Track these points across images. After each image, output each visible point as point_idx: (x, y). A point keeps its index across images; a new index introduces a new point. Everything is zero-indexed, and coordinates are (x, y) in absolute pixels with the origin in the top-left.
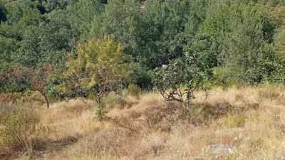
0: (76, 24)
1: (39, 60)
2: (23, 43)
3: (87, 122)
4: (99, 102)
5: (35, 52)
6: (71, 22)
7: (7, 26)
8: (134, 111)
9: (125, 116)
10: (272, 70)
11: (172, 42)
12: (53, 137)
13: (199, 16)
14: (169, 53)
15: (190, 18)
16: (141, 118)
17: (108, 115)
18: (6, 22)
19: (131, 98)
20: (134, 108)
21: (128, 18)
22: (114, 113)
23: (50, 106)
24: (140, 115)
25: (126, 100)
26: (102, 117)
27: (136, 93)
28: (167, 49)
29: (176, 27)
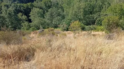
6: (58, 2)
18: (36, 2)
21: (81, 9)
28: (93, 18)
29: (100, 7)
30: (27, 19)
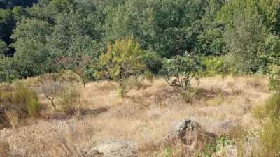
0: (100, 6)
1: (71, 44)
2: (56, 28)
3: (113, 99)
4: (121, 85)
5: (66, 36)
6: (95, 4)
7: (38, 8)
8: (147, 92)
9: (140, 95)
10: (268, 62)
11: (189, 28)
12: (91, 107)
14: (185, 39)
15: (211, 2)
16: (152, 97)
17: (128, 94)
18: (38, 5)
19: (146, 82)
20: (147, 89)
21: (148, 9)
22: (133, 92)
23: (86, 86)
24: (151, 95)
25: (142, 83)
26: (123, 95)
27: (150, 78)
28: (185, 35)
29: (196, 11)
30: (7, 49)
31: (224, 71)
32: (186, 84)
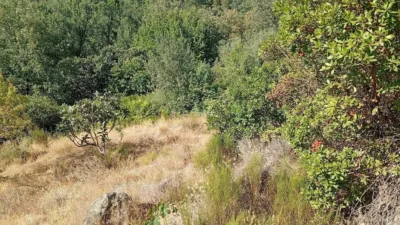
8: (39, 164)
9: (27, 172)
10: (203, 96)
11: (97, 58)
13: (135, 18)
14: (93, 73)
15: (123, 21)
16: (49, 171)
17: (4, 174)
19: (36, 147)
20: (40, 160)
21: (24, 30)
22: (13, 169)
24: (47, 168)
25: (29, 150)
27: (43, 140)
28: (92, 68)
29: (104, 33)
31: (153, 113)
32: (103, 140)
